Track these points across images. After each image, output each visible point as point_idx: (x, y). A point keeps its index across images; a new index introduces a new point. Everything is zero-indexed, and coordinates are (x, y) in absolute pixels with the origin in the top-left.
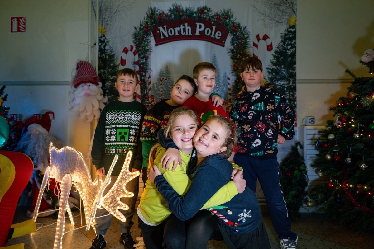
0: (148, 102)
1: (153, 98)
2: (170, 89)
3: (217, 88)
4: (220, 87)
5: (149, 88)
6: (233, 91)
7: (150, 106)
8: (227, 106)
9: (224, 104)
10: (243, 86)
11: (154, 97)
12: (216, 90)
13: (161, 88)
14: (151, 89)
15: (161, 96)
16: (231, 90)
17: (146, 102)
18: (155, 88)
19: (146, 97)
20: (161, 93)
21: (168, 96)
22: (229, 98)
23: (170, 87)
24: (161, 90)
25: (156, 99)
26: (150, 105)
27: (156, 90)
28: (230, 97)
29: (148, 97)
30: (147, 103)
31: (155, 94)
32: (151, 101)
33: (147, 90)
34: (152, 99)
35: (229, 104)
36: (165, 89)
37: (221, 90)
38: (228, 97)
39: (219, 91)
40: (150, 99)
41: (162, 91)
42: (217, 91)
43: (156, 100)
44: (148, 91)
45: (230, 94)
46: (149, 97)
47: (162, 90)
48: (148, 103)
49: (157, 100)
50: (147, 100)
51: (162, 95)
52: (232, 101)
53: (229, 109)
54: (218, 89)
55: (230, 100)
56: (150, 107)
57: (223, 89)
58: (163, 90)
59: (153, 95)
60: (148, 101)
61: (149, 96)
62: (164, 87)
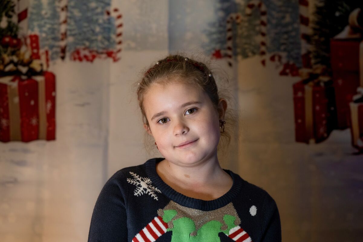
0: (15, 59)
1: (37, 48)
2: (97, 14)
3: (264, 13)
4: (274, 13)
5: (22, 9)
6: (317, 27)
7: (26, 74)
8: (297, 79)
9: (288, 71)
10: (352, 10)
11: (41, 43)
12: (258, 22)
13: (63, 9)
14: (29, 15)
15: (62, 39)
16: (311, 25)
17: (7, 59)
18: (43, 12)
19: (7, 39)
20: (63, 28)
21: (88, 39)
22: (303, 52)
23: (97, 8)
24: (63, 16)
25: (46, 48)
26: (24, 70)
27: (48, 18)
28: (305, 47)
29: (15, 41)
30: (12, 62)
31: (45, 32)
32: (27, 57)
33: (10, 17)
34: (33, 48)
35: (305, 72)
36: (77, 13)
37: (274, 21)
38: (299, 48)
39: (269, 26)
40: (23, 49)
41: (65, 22)
42: (263, 23)
43: (47, 52)
44: (15, 19)
45: (306, 37)
46: (19, 41)
47: (67, 17)
48: (16, 64)
49: (50, 53)
50: (13, 53)
51: (65, 35)
52: (313, 61)
53: (303, 91)
54: (264, 18)
55: (306, 57)
56: (24, 77)
57: (284, 18)
58: (70, 18)
59: (36, 37)
60: (18, 56)
61: (20, 36)
62: (73, 7)
